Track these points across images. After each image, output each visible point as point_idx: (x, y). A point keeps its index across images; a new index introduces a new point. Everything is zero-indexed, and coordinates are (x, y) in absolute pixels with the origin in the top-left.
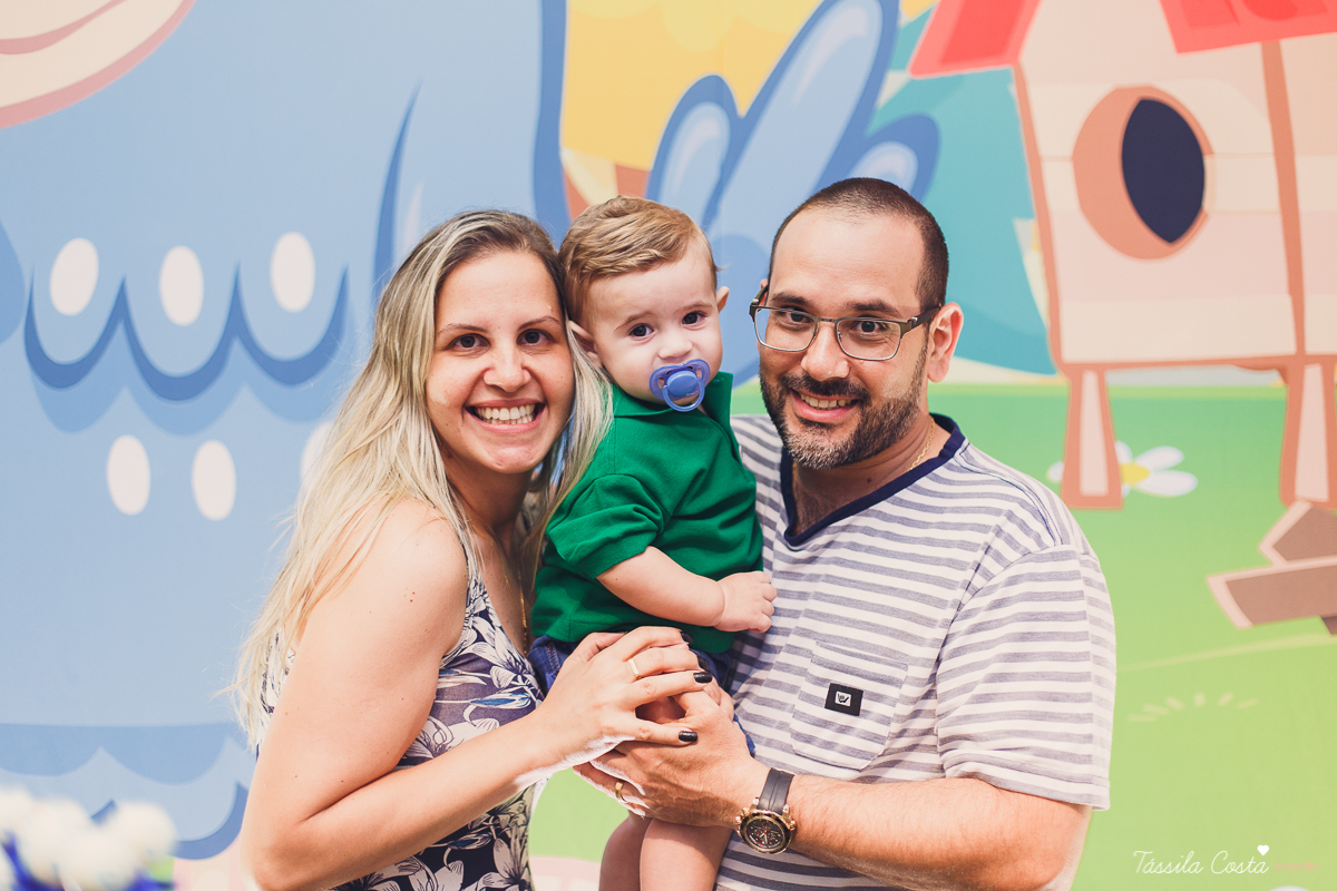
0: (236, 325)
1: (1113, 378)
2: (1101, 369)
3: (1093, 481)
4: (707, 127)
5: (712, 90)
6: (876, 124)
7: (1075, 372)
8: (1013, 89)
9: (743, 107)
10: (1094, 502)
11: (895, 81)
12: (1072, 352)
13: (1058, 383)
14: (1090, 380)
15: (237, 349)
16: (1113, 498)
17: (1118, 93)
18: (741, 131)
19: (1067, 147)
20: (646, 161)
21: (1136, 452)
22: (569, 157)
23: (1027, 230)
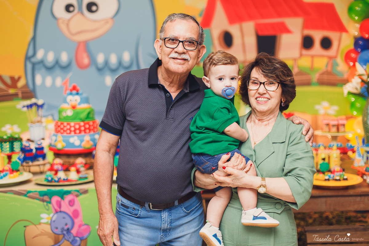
17: (223, 31)
19: (217, 38)
23: (212, 47)
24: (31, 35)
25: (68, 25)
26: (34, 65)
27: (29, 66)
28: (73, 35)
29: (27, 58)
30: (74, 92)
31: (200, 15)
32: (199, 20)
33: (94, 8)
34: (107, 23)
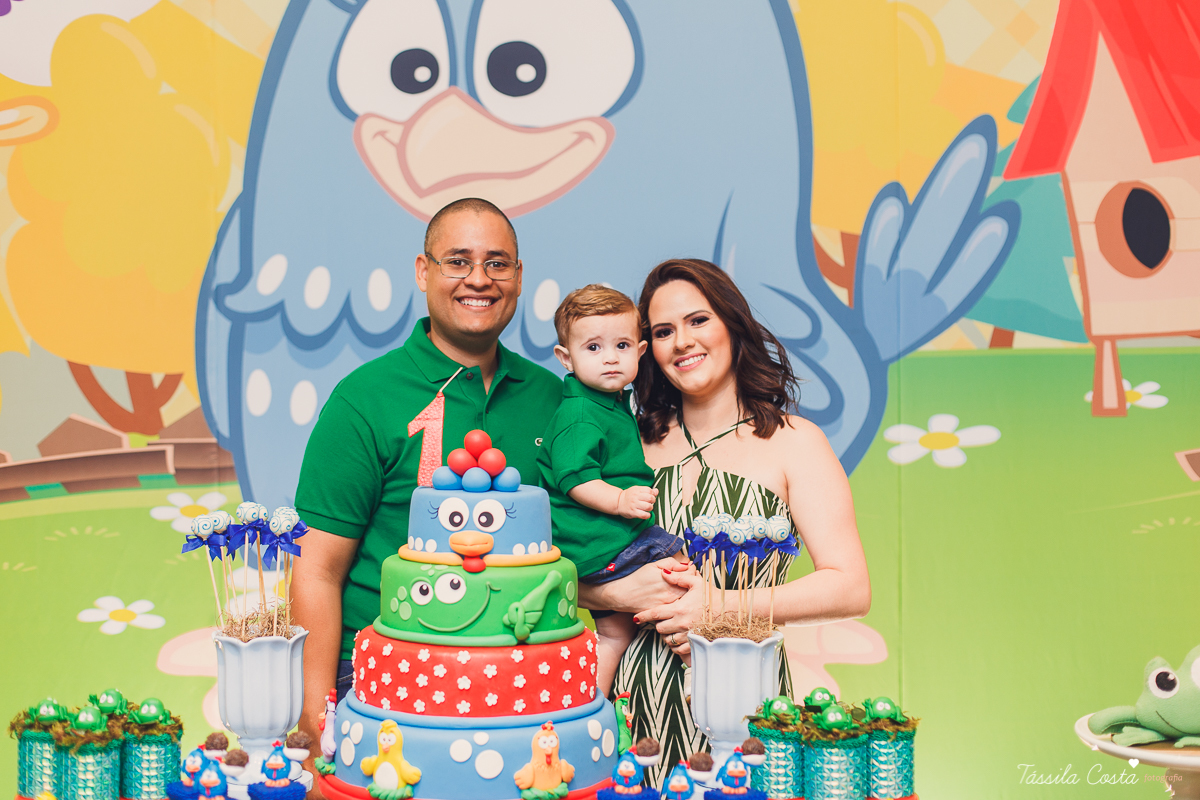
1: (1120, 344)
2: (1113, 339)
3: (1110, 400)
4: (892, 211)
5: (894, 190)
6: (985, 206)
7: (1099, 341)
8: (1061, 185)
9: (911, 198)
10: (1111, 413)
11: (996, 182)
12: (1096, 330)
13: (1090, 347)
14: (1107, 345)
16: (1121, 410)
17: (1120, 186)
18: (910, 212)
19: (1092, 217)
20: (858, 230)
21: (1134, 384)
22: (815, 228)
23: (1070, 263)
24: (235, 187)
25: (401, 149)
26: (239, 322)
27: (219, 328)
28: (421, 193)
29: (212, 293)
30: (476, 476)
31: (1013, 115)
32: (1010, 134)
33: (526, 73)
34: (583, 136)
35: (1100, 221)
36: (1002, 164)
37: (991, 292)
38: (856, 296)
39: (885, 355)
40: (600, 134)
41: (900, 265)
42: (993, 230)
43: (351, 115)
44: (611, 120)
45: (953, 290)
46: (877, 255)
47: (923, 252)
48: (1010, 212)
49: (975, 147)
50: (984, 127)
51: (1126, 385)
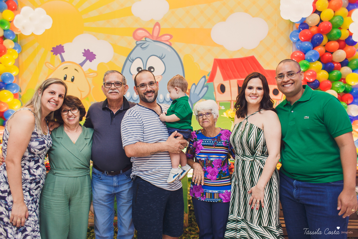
0: (165, 99)
2: (219, 101)
4: (194, 86)
5: (194, 84)
6: (205, 86)
7: (217, 101)
8: (213, 84)
9: (196, 85)
11: (206, 83)
14: (218, 102)
15: (165, 101)
17: (220, 84)
18: (196, 87)
21: (221, 106)
23: (214, 92)
31: (208, 75)
32: (207, 78)
33: (152, 70)
34: (159, 77)
35: (218, 88)
36: (207, 81)
37: (205, 96)
38: (190, 96)
39: (193, 103)
40: (161, 77)
41: (195, 92)
42: (205, 89)
43: (132, 75)
44: (162, 76)
45: (201, 96)
46: (192, 91)
47: (197, 91)
48: (207, 87)
49: (203, 79)
50: (204, 77)
51: (220, 106)
